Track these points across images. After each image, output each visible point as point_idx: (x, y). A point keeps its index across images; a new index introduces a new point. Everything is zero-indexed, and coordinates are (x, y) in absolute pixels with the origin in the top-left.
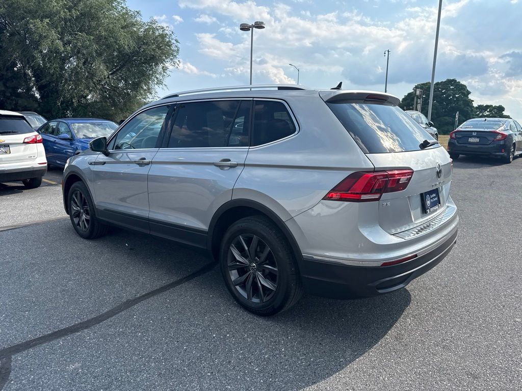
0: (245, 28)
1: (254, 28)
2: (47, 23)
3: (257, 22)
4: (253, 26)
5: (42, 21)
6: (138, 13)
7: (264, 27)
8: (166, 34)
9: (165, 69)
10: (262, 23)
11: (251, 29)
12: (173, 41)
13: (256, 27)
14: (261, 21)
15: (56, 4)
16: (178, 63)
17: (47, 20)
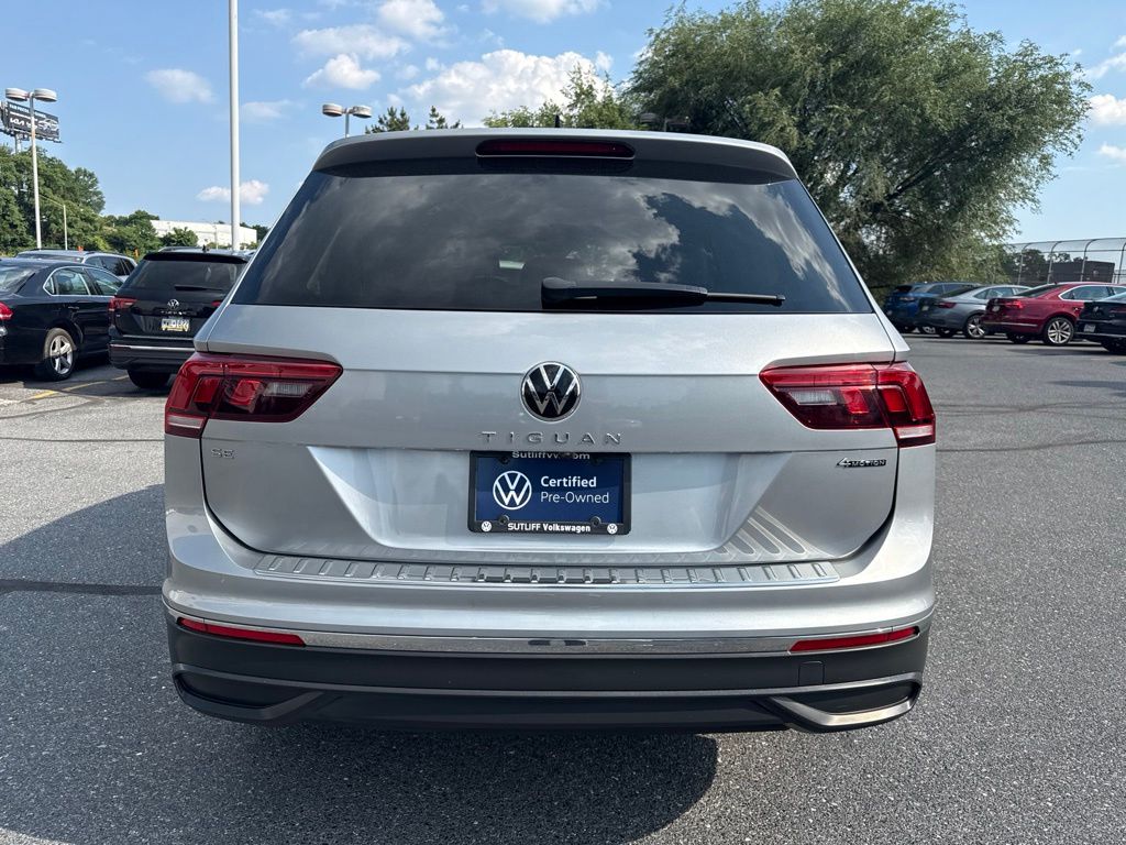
2: (776, 95)
5: (766, 94)
6: (993, 36)
8: (1057, 74)
9: (1046, 161)
12: (1075, 89)
15: (799, 55)
16: (1077, 140)
17: (777, 91)
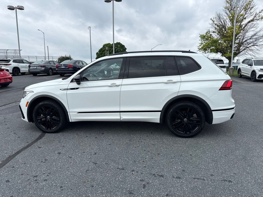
0: (11, 8)
1: (17, 9)
3: (19, 6)
4: (16, 8)
7: (24, 9)
10: (22, 7)
11: (15, 9)
13: (18, 9)
14: (21, 5)
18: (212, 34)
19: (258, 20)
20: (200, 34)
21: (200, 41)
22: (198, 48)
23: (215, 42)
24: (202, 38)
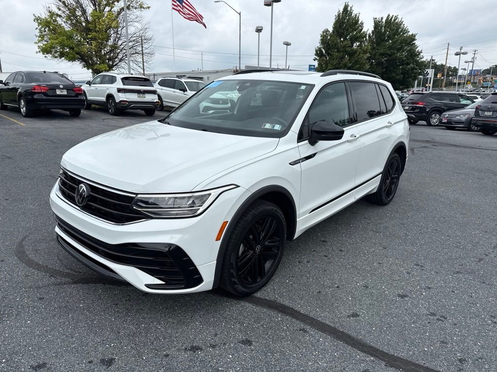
18: (58, 19)
19: (136, 8)
20: (34, 15)
21: (38, 31)
22: (39, 46)
23: (70, 37)
24: (39, 24)
